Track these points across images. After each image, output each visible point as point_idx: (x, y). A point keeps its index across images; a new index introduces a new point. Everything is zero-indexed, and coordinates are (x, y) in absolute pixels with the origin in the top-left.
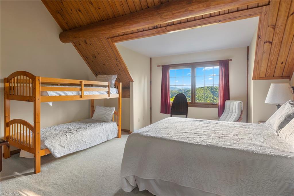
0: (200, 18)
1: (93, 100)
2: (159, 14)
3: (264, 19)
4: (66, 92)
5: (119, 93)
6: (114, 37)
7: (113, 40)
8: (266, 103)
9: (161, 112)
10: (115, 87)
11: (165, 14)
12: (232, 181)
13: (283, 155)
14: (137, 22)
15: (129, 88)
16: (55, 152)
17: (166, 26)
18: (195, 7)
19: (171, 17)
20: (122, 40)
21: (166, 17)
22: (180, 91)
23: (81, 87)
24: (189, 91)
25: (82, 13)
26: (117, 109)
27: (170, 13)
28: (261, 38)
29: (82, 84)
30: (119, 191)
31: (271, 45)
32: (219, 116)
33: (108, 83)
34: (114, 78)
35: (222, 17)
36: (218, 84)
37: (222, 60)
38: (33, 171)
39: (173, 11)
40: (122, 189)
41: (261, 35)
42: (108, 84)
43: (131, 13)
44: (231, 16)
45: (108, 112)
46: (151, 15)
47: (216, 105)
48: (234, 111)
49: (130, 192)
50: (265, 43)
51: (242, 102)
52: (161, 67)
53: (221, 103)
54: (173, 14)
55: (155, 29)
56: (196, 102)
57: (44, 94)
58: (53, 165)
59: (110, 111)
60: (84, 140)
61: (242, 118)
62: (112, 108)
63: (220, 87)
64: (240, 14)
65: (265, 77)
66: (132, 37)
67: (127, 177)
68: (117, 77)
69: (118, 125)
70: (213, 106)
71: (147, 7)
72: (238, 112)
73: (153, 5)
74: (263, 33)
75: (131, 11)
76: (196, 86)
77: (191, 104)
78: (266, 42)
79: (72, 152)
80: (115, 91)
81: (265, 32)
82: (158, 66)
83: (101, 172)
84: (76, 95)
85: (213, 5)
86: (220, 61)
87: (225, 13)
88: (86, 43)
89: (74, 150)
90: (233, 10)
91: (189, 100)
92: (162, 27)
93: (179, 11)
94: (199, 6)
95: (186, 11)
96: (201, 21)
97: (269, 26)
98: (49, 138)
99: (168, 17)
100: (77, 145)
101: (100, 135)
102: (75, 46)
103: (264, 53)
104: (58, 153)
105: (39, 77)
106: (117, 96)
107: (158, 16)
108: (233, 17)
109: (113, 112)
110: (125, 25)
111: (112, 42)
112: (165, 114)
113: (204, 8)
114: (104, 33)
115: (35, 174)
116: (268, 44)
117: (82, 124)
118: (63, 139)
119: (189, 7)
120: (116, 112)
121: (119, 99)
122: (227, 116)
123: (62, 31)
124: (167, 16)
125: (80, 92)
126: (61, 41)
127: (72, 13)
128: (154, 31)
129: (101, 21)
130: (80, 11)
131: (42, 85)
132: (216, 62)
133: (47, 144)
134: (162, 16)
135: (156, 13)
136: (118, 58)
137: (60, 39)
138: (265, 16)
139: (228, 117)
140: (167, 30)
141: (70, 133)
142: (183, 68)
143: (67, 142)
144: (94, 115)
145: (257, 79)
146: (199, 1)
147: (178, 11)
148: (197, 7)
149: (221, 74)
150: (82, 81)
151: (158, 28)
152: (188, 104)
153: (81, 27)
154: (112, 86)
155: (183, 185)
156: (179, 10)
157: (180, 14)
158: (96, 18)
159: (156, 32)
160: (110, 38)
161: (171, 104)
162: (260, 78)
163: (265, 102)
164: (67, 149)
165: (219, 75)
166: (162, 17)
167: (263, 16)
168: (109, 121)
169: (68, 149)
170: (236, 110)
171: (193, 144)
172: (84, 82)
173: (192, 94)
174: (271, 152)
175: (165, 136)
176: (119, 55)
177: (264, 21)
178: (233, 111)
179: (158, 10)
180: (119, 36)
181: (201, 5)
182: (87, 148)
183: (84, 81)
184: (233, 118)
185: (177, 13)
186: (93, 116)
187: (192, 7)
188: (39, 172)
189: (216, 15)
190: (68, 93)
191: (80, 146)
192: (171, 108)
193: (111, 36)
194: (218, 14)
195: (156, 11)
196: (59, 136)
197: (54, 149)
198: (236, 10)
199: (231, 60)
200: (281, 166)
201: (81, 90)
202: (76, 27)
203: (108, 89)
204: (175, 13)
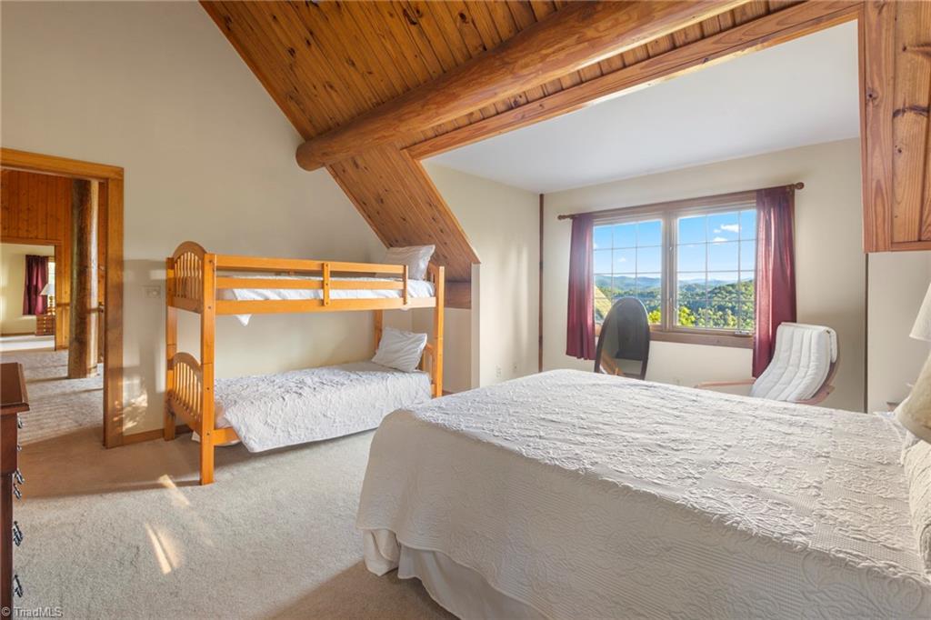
0: (640, 59)
1: (381, 311)
2: (508, 63)
3: (879, 25)
4: (282, 291)
5: (436, 295)
6: (415, 144)
7: (412, 153)
8: (913, 339)
9: (568, 353)
10: (429, 280)
11: (522, 62)
12: (642, 612)
13: (841, 555)
14: (455, 97)
15: (468, 281)
16: (250, 439)
17: (541, 98)
18: (602, 25)
19: (541, 69)
20: (435, 151)
21: (525, 72)
22: (688, 289)
23: (322, 279)
24: (716, 291)
25: (336, 91)
26: (433, 339)
27: (535, 57)
28: (875, 99)
29: (325, 271)
30: (356, 566)
31: (925, 119)
32: (753, 375)
33: (402, 267)
34: (424, 256)
35: (714, 43)
36: (753, 268)
37: (765, 190)
38: (196, 478)
39: (542, 49)
40: (364, 563)
41: (877, 84)
42: (401, 272)
43: (445, 72)
44: (744, 34)
45: (409, 344)
46: (485, 72)
47: (747, 336)
48: (804, 361)
49: (379, 574)
50: (895, 114)
51: (833, 333)
52: (569, 221)
53: (763, 332)
54: (543, 58)
55: (512, 111)
56: (679, 324)
57: (228, 295)
58: (246, 469)
59: (413, 342)
60: (329, 415)
61: (834, 388)
62: (420, 335)
63: (759, 278)
64: (778, 24)
65: (920, 240)
66: (457, 139)
67: (375, 530)
68: (433, 251)
69: (432, 383)
70: (739, 340)
71: (481, 49)
72: (817, 365)
73: (497, 40)
74: (881, 79)
75: (445, 69)
76: (679, 275)
77: (661, 331)
78: (904, 111)
79: (295, 443)
80: (425, 289)
81: (891, 75)
82: (561, 217)
83: (341, 504)
84: (309, 298)
85: (659, 8)
86: (759, 191)
87: (722, 28)
88: (357, 166)
89: (302, 437)
90: (750, 14)
91: (653, 320)
92: (532, 102)
93: (560, 45)
94: (617, 20)
95: (579, 42)
96: (642, 68)
97: (905, 49)
98: (241, 402)
99: (531, 69)
100: (310, 427)
101: (377, 405)
102: (336, 175)
103: (900, 151)
104: (257, 441)
105: (212, 255)
106: (431, 303)
107: (504, 70)
108: (752, 38)
109: (423, 346)
110: (426, 107)
111: (413, 157)
112: (578, 358)
113: (634, 25)
114: (385, 137)
115: (199, 487)
116: (910, 116)
117: (341, 373)
118: (274, 409)
119: (586, 30)
120: (430, 346)
121: (436, 309)
122: (780, 378)
123: (303, 141)
124: (526, 66)
125: (321, 292)
126: (301, 166)
127: (316, 96)
128: (512, 114)
129: (378, 104)
130: (331, 87)
131: (221, 273)
132: (744, 196)
133: (232, 417)
134: (513, 69)
135: (498, 63)
136: (433, 202)
137: (298, 162)
138: (880, 12)
139: (784, 379)
140: (547, 107)
141: (295, 394)
142: (637, 220)
143: (283, 416)
144: (378, 352)
145: (885, 250)
146: (614, 3)
147: (556, 47)
148: (609, 24)
149: (762, 235)
150: (326, 263)
151: (519, 106)
152: (651, 331)
153: (338, 125)
154: (418, 277)
155: (498, 589)
156: (558, 43)
157: (562, 55)
158: (367, 99)
159: (515, 117)
160: (406, 148)
161: (598, 328)
162: (895, 245)
163: (911, 336)
164: (282, 434)
165: (757, 240)
166: (515, 71)
167: (872, 14)
168: (411, 370)
169: (286, 434)
170: (810, 357)
171: (537, 460)
172: (332, 266)
173: (664, 300)
174: (794, 533)
175: (477, 428)
176: (434, 192)
177: (881, 34)
178: (800, 360)
179: (504, 54)
180: (426, 140)
181: (622, 16)
182: (339, 435)
183: (329, 263)
184: (799, 384)
185: (554, 53)
186: (375, 354)
187: (594, 26)
188: (210, 481)
189: (689, 40)
190: (287, 295)
191: (318, 430)
192: (597, 339)
193: (410, 141)
194: (698, 34)
195: (498, 57)
196: (266, 399)
197: (248, 430)
198: (762, 10)
199: (801, 186)
200: (823, 596)
201: (322, 285)
202: (330, 129)
203: (402, 283)
204: (547, 55)
